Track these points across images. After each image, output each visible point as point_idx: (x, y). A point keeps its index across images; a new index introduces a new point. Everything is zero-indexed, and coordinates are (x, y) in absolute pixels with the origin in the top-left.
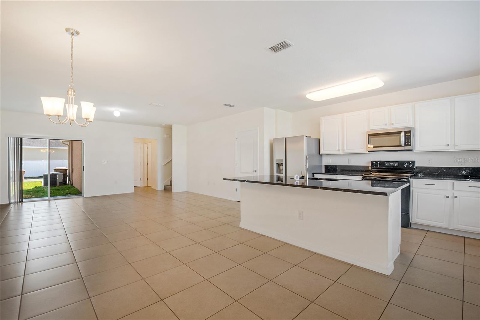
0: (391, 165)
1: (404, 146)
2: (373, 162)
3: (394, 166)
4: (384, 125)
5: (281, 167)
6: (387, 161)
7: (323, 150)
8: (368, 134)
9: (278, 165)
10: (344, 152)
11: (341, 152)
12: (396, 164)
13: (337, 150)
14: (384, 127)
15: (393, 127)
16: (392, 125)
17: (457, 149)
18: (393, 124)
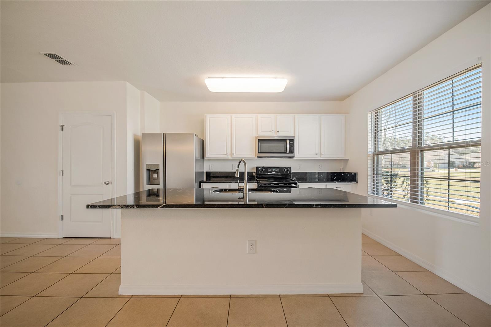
0: (273, 171)
1: (288, 153)
2: (257, 168)
3: (276, 172)
4: (270, 131)
5: (155, 176)
6: (270, 167)
7: (208, 154)
8: (259, 139)
9: (149, 172)
10: (233, 157)
11: (229, 157)
12: (277, 170)
13: (225, 154)
14: (271, 134)
15: (279, 134)
16: (277, 133)
17: (323, 157)
18: (278, 131)
